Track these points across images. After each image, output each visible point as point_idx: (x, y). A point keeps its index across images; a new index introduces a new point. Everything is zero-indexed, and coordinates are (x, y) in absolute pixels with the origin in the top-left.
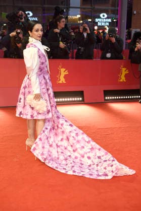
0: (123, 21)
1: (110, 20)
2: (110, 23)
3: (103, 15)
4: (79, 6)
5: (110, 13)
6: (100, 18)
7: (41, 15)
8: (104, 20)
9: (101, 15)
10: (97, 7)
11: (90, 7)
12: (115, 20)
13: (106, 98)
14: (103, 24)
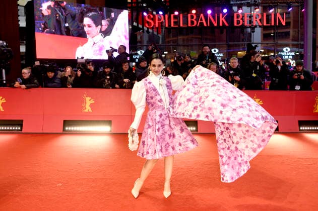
0: (309, 54)
1: (293, 54)
2: (293, 56)
3: (287, 50)
4: (260, 42)
5: (291, 47)
6: (283, 52)
7: (226, 51)
8: (288, 53)
9: (284, 49)
10: (280, 42)
11: (273, 42)
12: (298, 54)
13: (301, 128)
14: (286, 57)
